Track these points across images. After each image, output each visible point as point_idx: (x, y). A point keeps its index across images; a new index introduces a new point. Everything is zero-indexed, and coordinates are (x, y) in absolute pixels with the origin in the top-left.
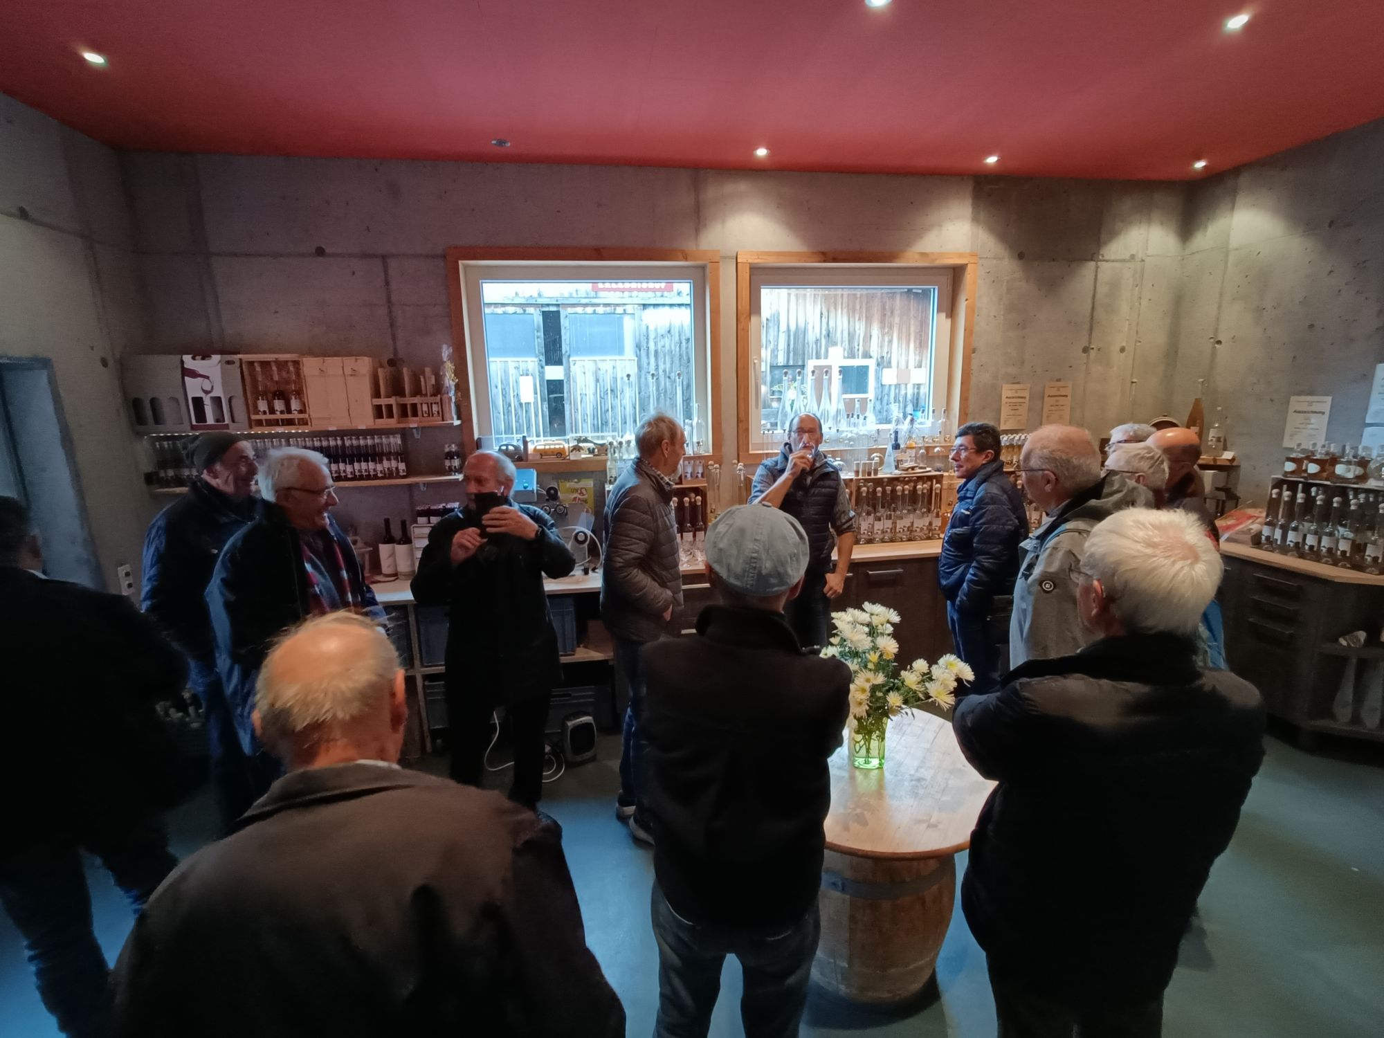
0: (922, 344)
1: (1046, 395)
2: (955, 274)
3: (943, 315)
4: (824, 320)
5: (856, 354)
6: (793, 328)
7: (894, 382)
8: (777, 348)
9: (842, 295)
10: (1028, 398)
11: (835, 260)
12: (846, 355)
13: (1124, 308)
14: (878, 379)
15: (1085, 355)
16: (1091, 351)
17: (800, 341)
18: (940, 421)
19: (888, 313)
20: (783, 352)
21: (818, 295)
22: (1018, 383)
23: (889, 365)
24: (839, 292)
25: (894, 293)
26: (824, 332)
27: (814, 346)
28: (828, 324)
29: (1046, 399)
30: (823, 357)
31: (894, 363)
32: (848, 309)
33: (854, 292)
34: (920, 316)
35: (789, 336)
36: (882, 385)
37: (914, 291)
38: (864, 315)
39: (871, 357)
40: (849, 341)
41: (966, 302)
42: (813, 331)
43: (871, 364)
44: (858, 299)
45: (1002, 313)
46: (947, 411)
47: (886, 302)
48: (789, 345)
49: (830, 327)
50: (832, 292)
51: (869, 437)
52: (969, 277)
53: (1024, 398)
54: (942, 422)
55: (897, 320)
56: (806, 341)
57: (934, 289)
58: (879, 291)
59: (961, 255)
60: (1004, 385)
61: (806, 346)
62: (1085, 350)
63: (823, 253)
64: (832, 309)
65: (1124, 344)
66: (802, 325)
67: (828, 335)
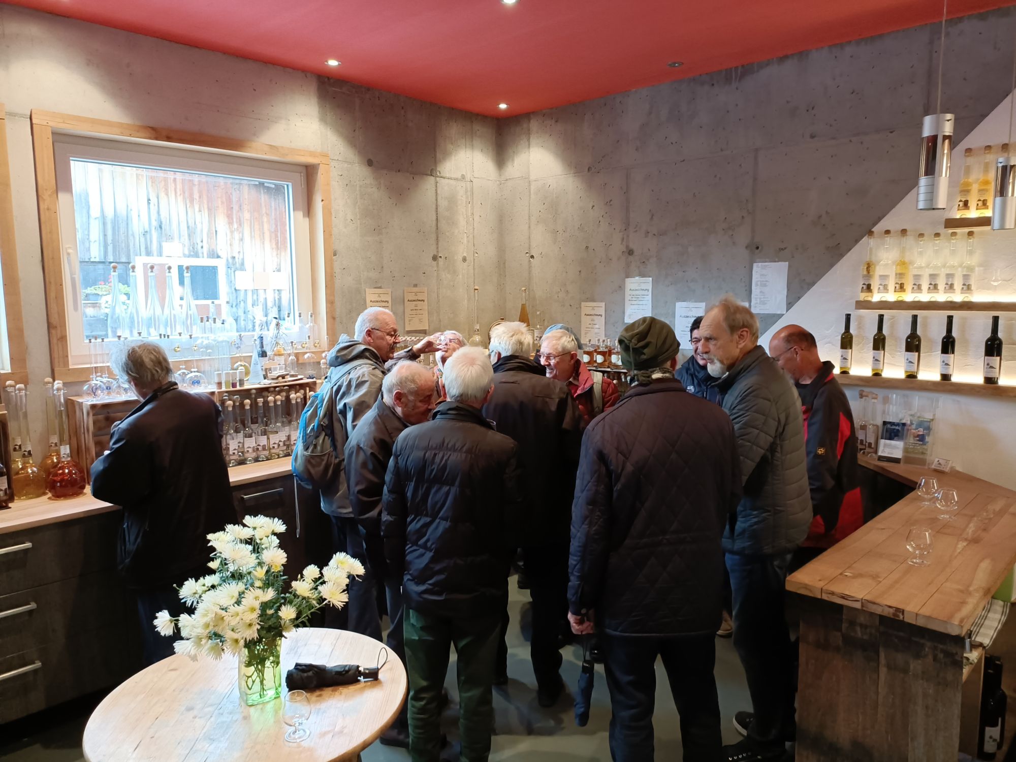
0: (279, 245)
1: (406, 300)
2: (309, 173)
3: (300, 214)
4: (154, 209)
5: (200, 250)
6: (110, 214)
7: (250, 287)
8: (88, 239)
9: (175, 180)
10: (390, 302)
11: (169, 139)
12: (187, 252)
13: (462, 222)
14: (230, 283)
15: (434, 263)
16: (440, 259)
17: (122, 231)
18: (307, 326)
19: (236, 207)
20: (97, 243)
21: (142, 176)
22: (380, 288)
23: (242, 267)
24: (171, 175)
25: (240, 184)
26: (155, 223)
27: (142, 240)
28: (158, 212)
29: (406, 303)
30: (155, 254)
31: (247, 265)
32: (184, 198)
33: (190, 178)
34: (273, 214)
35: (104, 224)
36: (235, 289)
37: (266, 184)
38: (206, 206)
39: (218, 257)
40: (189, 235)
41: (323, 203)
42: (139, 220)
43: (221, 264)
44: (197, 187)
45: (358, 217)
46: (314, 314)
47: (231, 194)
48: (105, 235)
49: (162, 217)
50: (161, 174)
51: (231, 344)
52: (321, 178)
53: (388, 302)
54: (310, 326)
55: (247, 215)
56: (130, 232)
57: (288, 186)
58: (222, 181)
59: (312, 154)
60: (367, 290)
61: (131, 238)
62: (435, 258)
63: (153, 129)
64: (162, 195)
65: (465, 255)
66: (122, 210)
67: (161, 227)
